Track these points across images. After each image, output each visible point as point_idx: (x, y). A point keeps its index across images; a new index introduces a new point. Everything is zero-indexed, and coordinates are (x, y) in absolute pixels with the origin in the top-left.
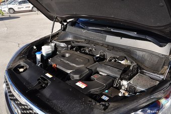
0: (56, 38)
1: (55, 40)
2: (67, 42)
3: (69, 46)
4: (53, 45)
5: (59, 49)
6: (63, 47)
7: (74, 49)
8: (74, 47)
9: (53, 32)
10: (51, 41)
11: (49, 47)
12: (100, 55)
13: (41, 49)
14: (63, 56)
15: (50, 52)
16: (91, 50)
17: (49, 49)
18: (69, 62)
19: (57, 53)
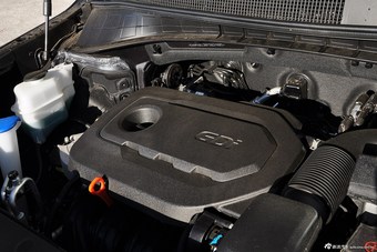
0: (74, 38)
1: (68, 50)
2: (131, 52)
3: (141, 66)
4: (64, 69)
5: (96, 86)
6: (111, 77)
7: (165, 76)
8: (163, 68)
9: (55, 13)
10: (52, 56)
11: (49, 83)
12: (288, 90)
13: (13, 99)
14: (131, 126)
15: (60, 107)
16: (236, 70)
17: (48, 94)
18: (169, 158)
19: (91, 103)
